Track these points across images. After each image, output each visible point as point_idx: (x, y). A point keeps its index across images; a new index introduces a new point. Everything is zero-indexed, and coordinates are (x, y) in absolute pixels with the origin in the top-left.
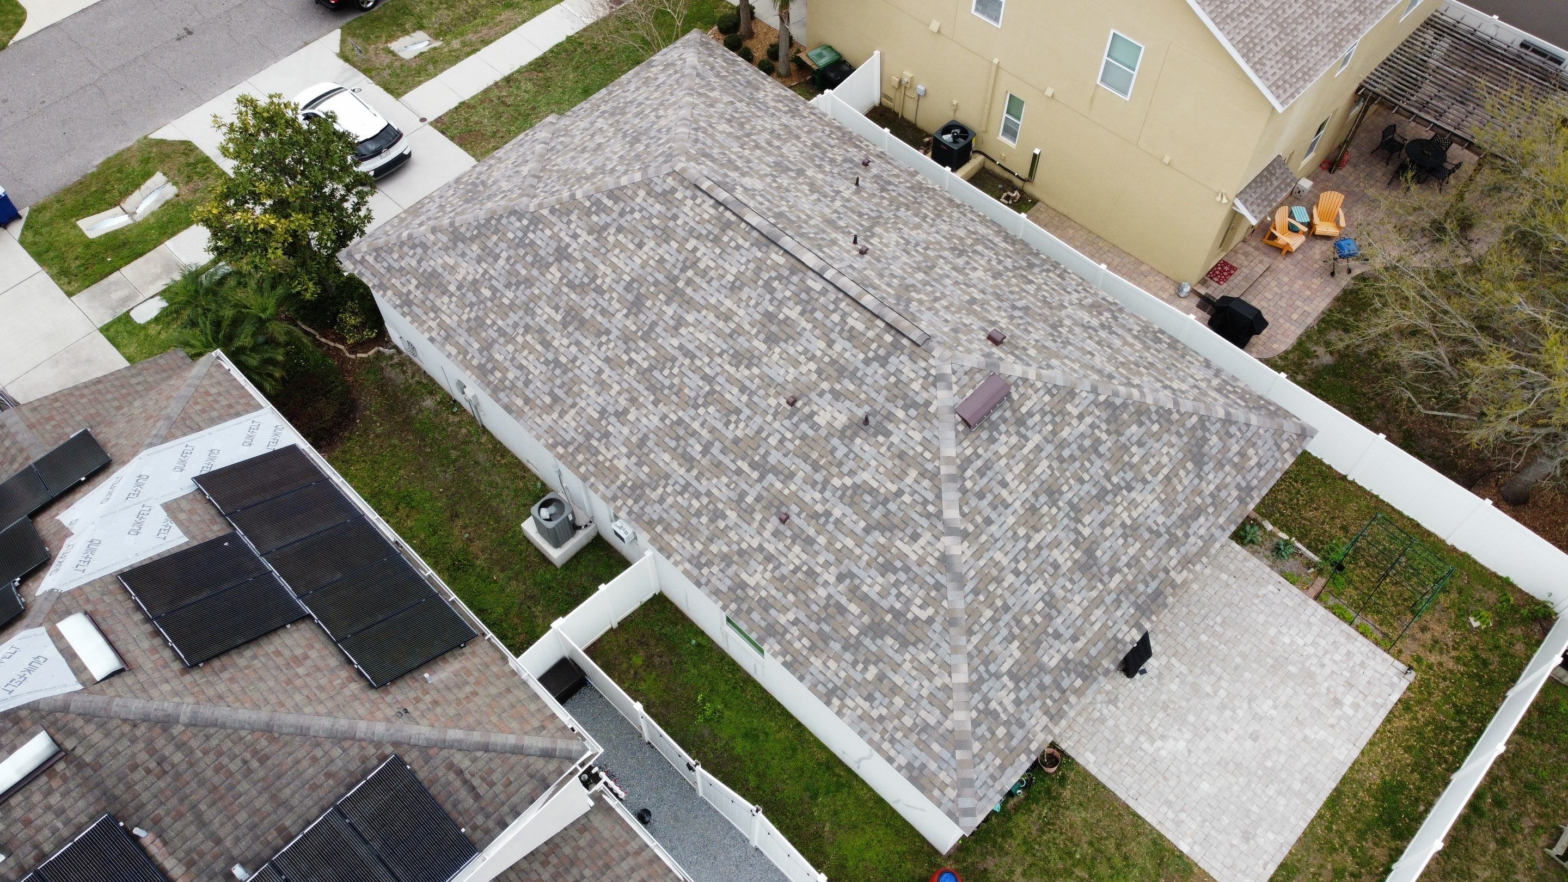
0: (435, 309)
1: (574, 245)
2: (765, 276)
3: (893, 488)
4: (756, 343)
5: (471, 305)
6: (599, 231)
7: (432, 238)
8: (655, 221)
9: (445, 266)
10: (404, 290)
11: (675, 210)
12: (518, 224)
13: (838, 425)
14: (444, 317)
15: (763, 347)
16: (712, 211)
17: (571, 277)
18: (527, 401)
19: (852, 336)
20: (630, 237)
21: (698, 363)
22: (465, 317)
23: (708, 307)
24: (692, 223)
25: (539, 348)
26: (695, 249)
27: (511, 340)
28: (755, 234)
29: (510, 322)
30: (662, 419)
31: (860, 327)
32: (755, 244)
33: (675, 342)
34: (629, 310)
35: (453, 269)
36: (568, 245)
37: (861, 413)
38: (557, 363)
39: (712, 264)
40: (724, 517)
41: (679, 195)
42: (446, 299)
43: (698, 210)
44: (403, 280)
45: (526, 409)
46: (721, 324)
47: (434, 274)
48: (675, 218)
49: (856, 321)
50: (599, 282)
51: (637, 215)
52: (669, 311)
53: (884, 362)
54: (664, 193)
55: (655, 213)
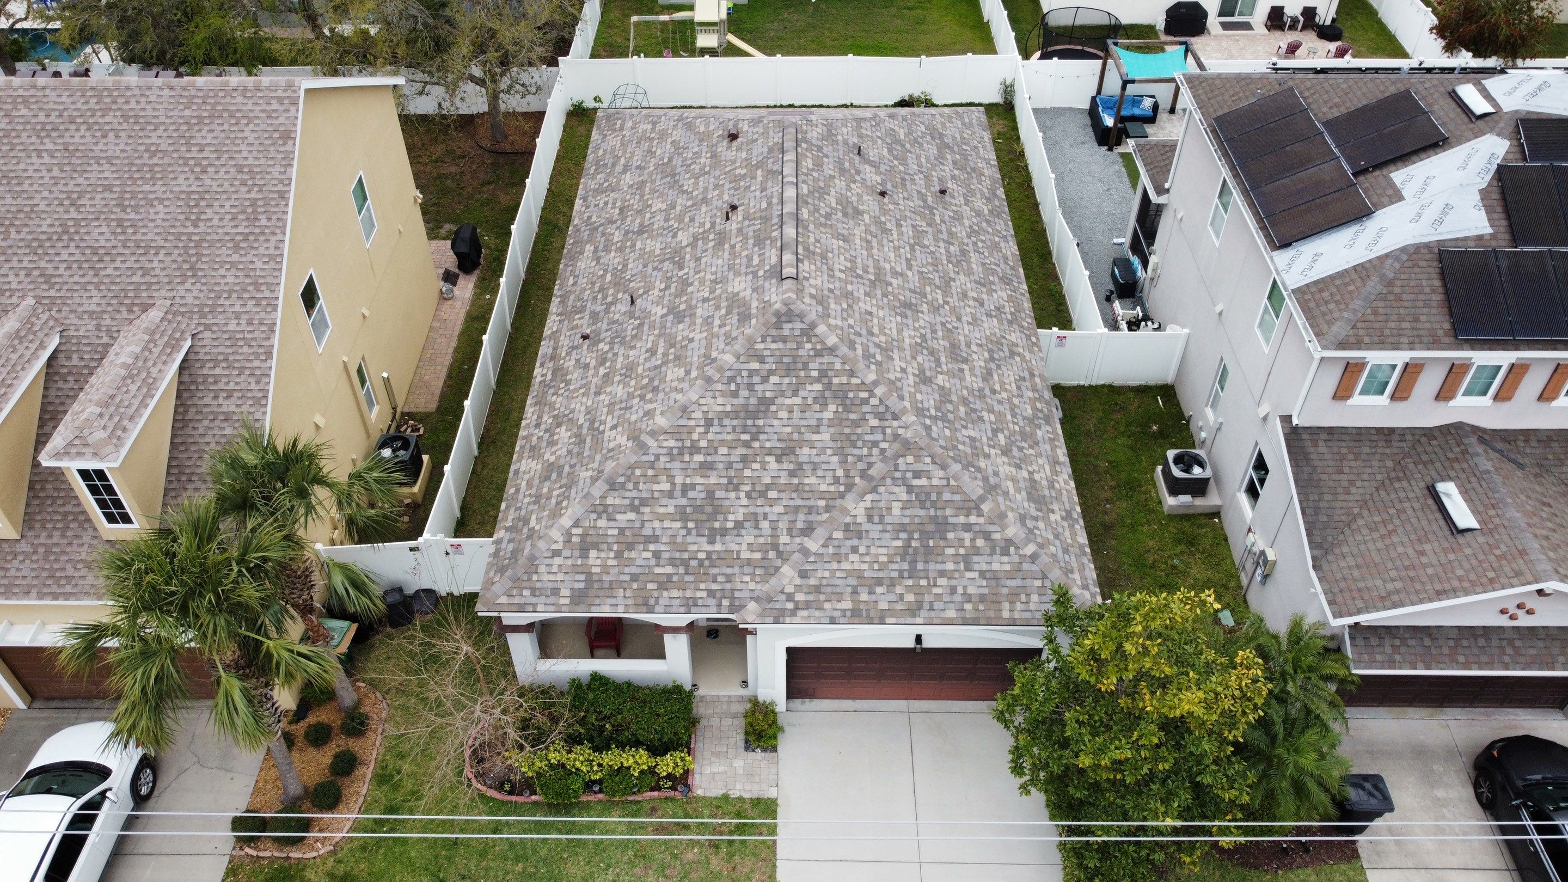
0: (1051, 486)
1: (910, 370)
2: (823, 220)
3: (879, 142)
4: (867, 221)
5: (1021, 449)
6: (886, 350)
7: (1010, 514)
8: (845, 306)
9: (1018, 490)
10: (1065, 524)
11: (826, 292)
12: (934, 428)
13: (873, 170)
14: (1049, 473)
15: (866, 217)
16: (806, 263)
17: (933, 365)
18: (1032, 375)
19: (818, 165)
20: (870, 324)
21: (909, 256)
22: (1031, 451)
23: (870, 255)
24: (826, 277)
25: (996, 377)
26: (841, 271)
27: (1009, 400)
28: (800, 230)
29: (1001, 408)
30: (958, 273)
31: (810, 161)
32: (806, 227)
33: (909, 273)
34: (918, 311)
35: (1014, 480)
36: (914, 374)
37: (857, 158)
38: (992, 359)
39: (842, 258)
40: (970, 227)
41: (813, 291)
42: (1037, 476)
43: (813, 274)
44: (1060, 530)
45: (1036, 373)
46: (875, 244)
47: (1030, 498)
48: (831, 291)
49: (808, 163)
50: (919, 341)
51: (851, 321)
52: (894, 282)
53: (820, 149)
54: (820, 303)
55: (839, 308)
